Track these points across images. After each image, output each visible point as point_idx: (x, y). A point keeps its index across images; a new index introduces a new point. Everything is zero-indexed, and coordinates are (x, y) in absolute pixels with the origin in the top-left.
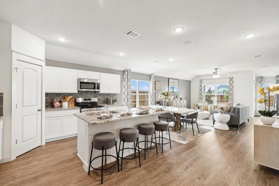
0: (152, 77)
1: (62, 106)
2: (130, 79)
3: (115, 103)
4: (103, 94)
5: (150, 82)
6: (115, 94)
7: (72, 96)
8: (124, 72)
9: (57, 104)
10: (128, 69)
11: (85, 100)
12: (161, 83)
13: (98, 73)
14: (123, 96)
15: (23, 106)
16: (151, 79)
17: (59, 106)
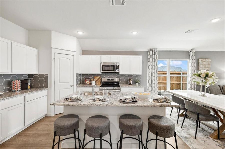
0: (192, 54)
1: (91, 84)
2: (155, 58)
3: (137, 84)
4: (125, 75)
5: (188, 60)
6: (137, 76)
7: (99, 77)
8: (148, 52)
9: (88, 82)
10: (154, 48)
11: (108, 80)
12: (210, 60)
13: (119, 56)
14: (147, 77)
15: (60, 83)
16: (190, 57)
17: (89, 84)
